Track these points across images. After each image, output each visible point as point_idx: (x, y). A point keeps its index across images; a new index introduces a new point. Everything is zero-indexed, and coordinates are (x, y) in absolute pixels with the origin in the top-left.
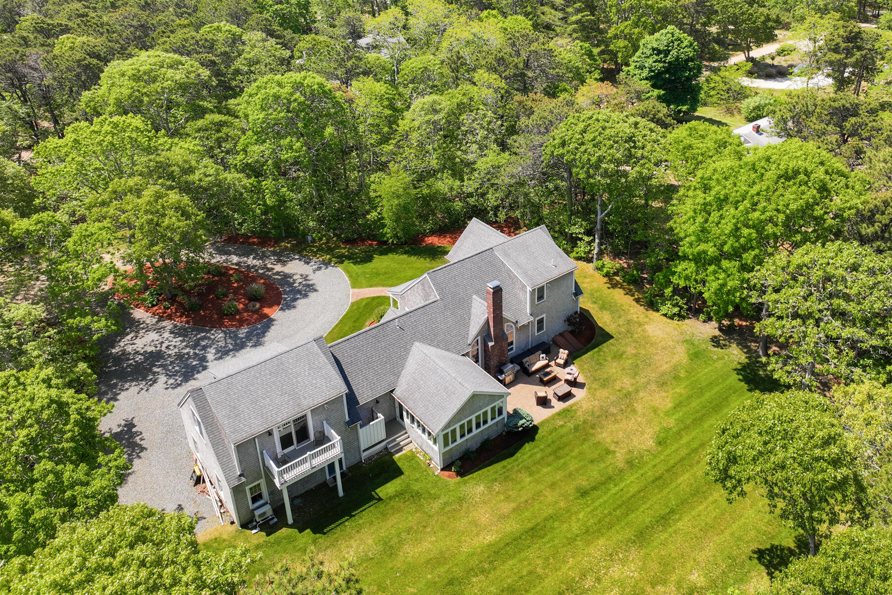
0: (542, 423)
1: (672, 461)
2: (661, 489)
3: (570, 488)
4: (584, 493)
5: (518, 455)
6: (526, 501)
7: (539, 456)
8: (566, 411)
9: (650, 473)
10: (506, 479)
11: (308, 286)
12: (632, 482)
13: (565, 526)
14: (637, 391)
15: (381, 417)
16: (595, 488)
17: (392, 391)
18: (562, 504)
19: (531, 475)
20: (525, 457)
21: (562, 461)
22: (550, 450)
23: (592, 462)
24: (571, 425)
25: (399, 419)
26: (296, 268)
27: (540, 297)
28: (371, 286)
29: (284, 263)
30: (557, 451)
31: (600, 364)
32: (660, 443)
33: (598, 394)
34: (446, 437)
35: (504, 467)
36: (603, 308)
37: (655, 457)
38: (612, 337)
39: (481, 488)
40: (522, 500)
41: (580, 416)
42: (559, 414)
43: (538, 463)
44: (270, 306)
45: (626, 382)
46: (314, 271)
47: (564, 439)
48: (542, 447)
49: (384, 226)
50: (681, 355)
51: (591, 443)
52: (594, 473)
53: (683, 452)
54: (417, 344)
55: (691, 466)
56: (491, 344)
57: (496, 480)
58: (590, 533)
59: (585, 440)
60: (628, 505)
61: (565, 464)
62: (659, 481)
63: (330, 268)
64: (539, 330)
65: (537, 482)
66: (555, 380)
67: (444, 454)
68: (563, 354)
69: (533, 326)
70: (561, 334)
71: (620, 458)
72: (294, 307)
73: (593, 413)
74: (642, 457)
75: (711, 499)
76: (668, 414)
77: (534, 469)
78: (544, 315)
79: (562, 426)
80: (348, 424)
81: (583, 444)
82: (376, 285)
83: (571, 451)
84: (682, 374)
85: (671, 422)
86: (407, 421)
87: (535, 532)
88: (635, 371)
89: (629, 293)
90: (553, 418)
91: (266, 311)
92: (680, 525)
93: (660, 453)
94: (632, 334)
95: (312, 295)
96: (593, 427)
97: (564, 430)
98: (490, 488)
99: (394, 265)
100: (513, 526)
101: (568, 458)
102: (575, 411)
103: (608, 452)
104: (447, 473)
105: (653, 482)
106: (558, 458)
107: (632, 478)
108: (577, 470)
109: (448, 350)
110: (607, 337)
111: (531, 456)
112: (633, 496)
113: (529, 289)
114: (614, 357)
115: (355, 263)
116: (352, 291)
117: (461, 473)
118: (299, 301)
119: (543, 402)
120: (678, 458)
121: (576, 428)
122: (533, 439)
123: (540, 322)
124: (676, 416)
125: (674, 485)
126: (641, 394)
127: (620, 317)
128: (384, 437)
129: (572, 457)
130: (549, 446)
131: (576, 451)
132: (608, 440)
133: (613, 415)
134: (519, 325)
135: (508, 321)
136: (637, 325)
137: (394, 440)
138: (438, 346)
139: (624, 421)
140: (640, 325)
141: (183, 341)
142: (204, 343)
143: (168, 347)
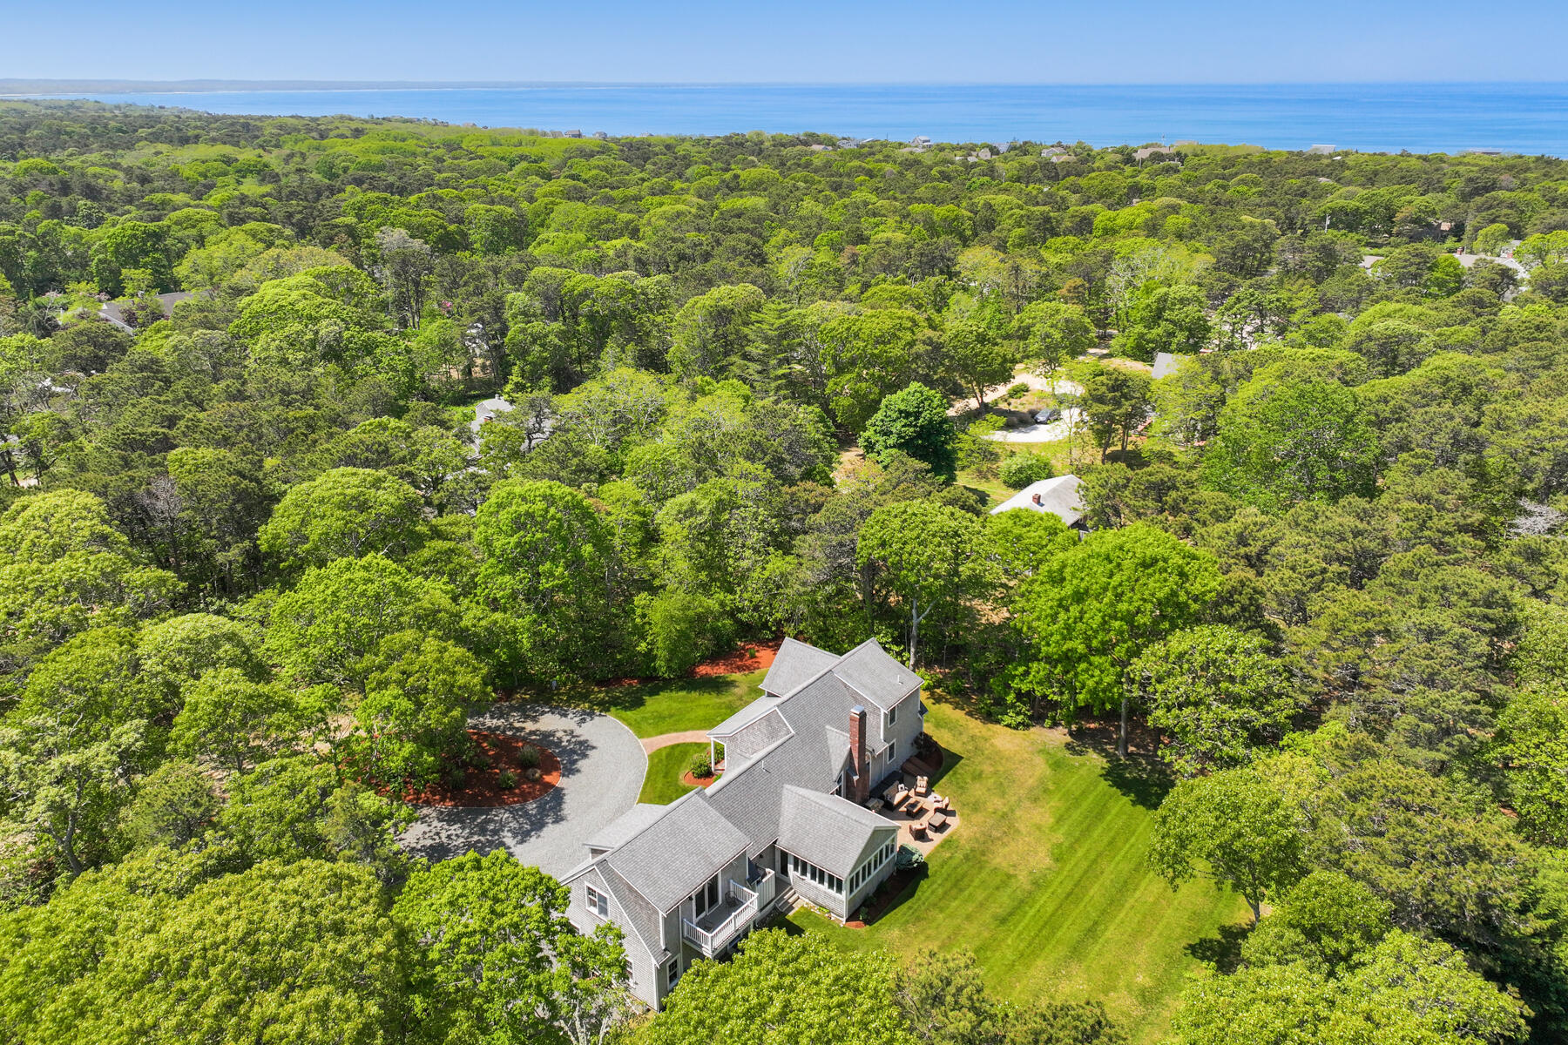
0: (929, 857)
1: (1077, 876)
2: (1076, 904)
3: (987, 918)
4: (1002, 920)
5: (918, 893)
7: (940, 891)
8: (946, 844)
9: (1060, 890)
10: (918, 919)
11: (580, 743)
12: (1045, 902)
13: (998, 954)
14: (1012, 811)
15: (771, 872)
16: (1011, 914)
17: (776, 841)
18: (986, 934)
19: (941, 911)
20: (926, 895)
21: (966, 893)
22: (948, 885)
23: (997, 888)
24: (959, 856)
26: (553, 723)
27: (892, 720)
29: (534, 719)
30: (957, 884)
31: (962, 786)
32: (1057, 860)
33: (972, 820)
34: (851, 882)
35: (909, 909)
37: (1058, 874)
38: (961, 758)
39: (896, 932)
41: (966, 844)
42: (942, 846)
43: (943, 898)
44: (548, 773)
45: (996, 803)
46: (578, 725)
47: (959, 871)
48: (939, 882)
49: (656, 659)
50: (1042, 768)
51: (988, 870)
52: (1004, 900)
53: (1084, 865)
54: (786, 786)
55: (1097, 877)
56: (856, 778)
57: (908, 921)
58: (1026, 957)
59: (980, 868)
60: (1050, 925)
61: (971, 895)
62: (1073, 896)
64: (891, 758)
65: (951, 917)
66: (922, 812)
67: (851, 901)
68: (922, 782)
69: (886, 755)
70: (909, 761)
71: (1023, 879)
72: (578, 771)
73: (976, 840)
74: (1045, 876)
75: (1127, 906)
76: (1052, 829)
77: (942, 905)
78: (895, 740)
79: (950, 858)
80: (753, 881)
81: (980, 872)
83: (971, 881)
84: (1051, 787)
85: (1059, 836)
88: (1001, 790)
89: (957, 706)
90: (937, 851)
91: (547, 778)
92: (1108, 934)
93: (1062, 869)
94: (982, 751)
95: (590, 754)
96: (983, 854)
97: (954, 862)
98: (905, 931)
101: (971, 889)
102: (957, 841)
103: (1009, 876)
104: (854, 923)
105: (1066, 898)
106: (961, 890)
107: (1044, 899)
108: (986, 899)
109: (817, 790)
110: (956, 758)
111: (932, 894)
112: (1053, 915)
113: (883, 712)
114: (974, 779)
116: (641, 742)
117: (868, 922)
118: (580, 764)
119: (920, 835)
120: (1081, 872)
121: (967, 858)
122: (926, 877)
123: (891, 747)
124: (1062, 830)
125: (1087, 899)
126: (1018, 813)
127: (961, 734)
129: (976, 888)
130: (946, 880)
131: (977, 881)
132: (1004, 865)
133: (998, 839)
134: (876, 754)
135: (869, 750)
136: (982, 741)
137: (783, 898)
139: (1012, 844)
140: (985, 740)
141: (463, 828)
142: (491, 827)
143: (449, 837)
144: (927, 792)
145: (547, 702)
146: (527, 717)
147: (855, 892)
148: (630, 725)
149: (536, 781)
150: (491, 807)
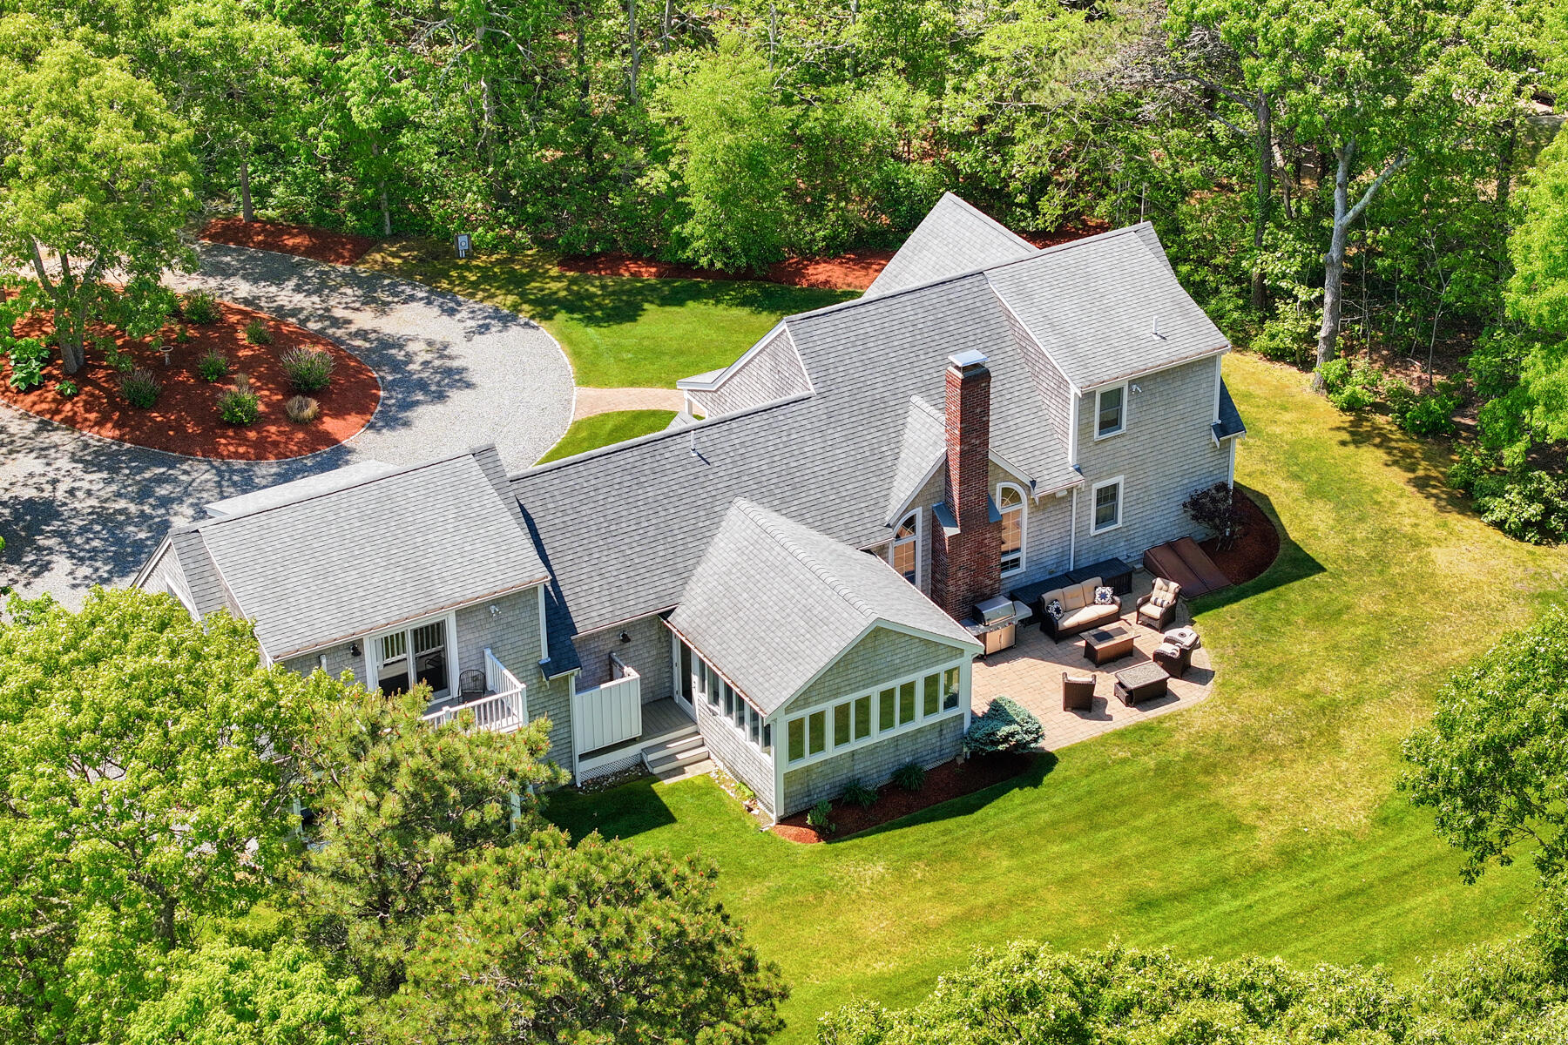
0: (1071, 750)
1: (1404, 863)
2: (1353, 916)
3: (1113, 891)
4: (1145, 905)
5: (989, 810)
6: (991, 906)
7: (1045, 817)
8: (1142, 729)
9: (1336, 880)
10: (947, 857)
11: (449, 372)
14: (1358, 701)
15: (631, 674)
16: (1176, 897)
17: (665, 615)
18: (1082, 921)
19: (1017, 853)
20: (1006, 817)
21: (1105, 834)
22: (1077, 808)
23: (1186, 843)
24: (1149, 761)
25: (679, 698)
26: (417, 322)
27: (1110, 423)
28: (633, 384)
29: (383, 308)
30: (1096, 813)
31: (1270, 630)
32: (1384, 821)
33: (1244, 700)
34: (795, 729)
35: (946, 832)
36: (1315, 493)
37: (1361, 847)
38: (1322, 569)
39: (878, 869)
40: (980, 901)
41: (1181, 745)
42: (1121, 734)
43: (1041, 831)
44: (339, 413)
45: (1335, 680)
46: (469, 335)
47: (1124, 790)
48: (1057, 800)
49: (685, 214)
51: (1193, 804)
52: (1187, 868)
54: (741, 502)
56: (950, 531)
57: (919, 856)
59: (1178, 796)
61: (1112, 841)
62: (1355, 899)
63: (514, 330)
64: (1101, 521)
65: (1028, 870)
66: (1126, 654)
67: (789, 778)
68: (1164, 593)
69: (1084, 504)
70: (1170, 546)
71: (1266, 838)
72: (406, 424)
73: (1218, 740)
74: (1325, 845)
77: (1027, 843)
78: (1119, 479)
79: (1124, 761)
80: (547, 669)
81: (1171, 803)
82: (649, 383)
83: (1135, 816)
86: (700, 697)
88: (1366, 654)
89: (1404, 461)
90: (1103, 741)
91: (330, 425)
93: (1378, 840)
94: (1387, 565)
95: (457, 397)
96: (1209, 770)
97: (1129, 770)
98: (900, 873)
99: (705, 333)
101: (1122, 829)
102: (1170, 733)
103: (1235, 826)
104: (793, 830)
105: (1340, 898)
106: (1095, 827)
107: (1283, 887)
108: (1140, 857)
109: (827, 531)
110: (1306, 566)
111: (1022, 818)
112: (1277, 921)
113: (1075, 391)
114: (1316, 617)
115: (591, 320)
116: (578, 392)
117: (828, 833)
118: (420, 410)
119: (1081, 701)
121: (1162, 770)
122: (1036, 782)
123: (1107, 496)
125: (1392, 911)
126: (1367, 709)
127: (1361, 519)
128: (637, 731)
129: (1136, 829)
130: (1079, 800)
131: (1150, 817)
132: (1244, 802)
133: (1273, 748)
134: (1038, 493)
135: (1007, 476)
136: (1405, 544)
137: (662, 746)
138: (800, 517)
139: (1300, 766)
140: (1416, 543)
141: (108, 482)
142: (162, 491)
143: (71, 492)
144: (1169, 619)
145: (430, 280)
146: (369, 300)
147: (809, 760)
148: (576, 354)
149: (300, 424)
150: (188, 454)
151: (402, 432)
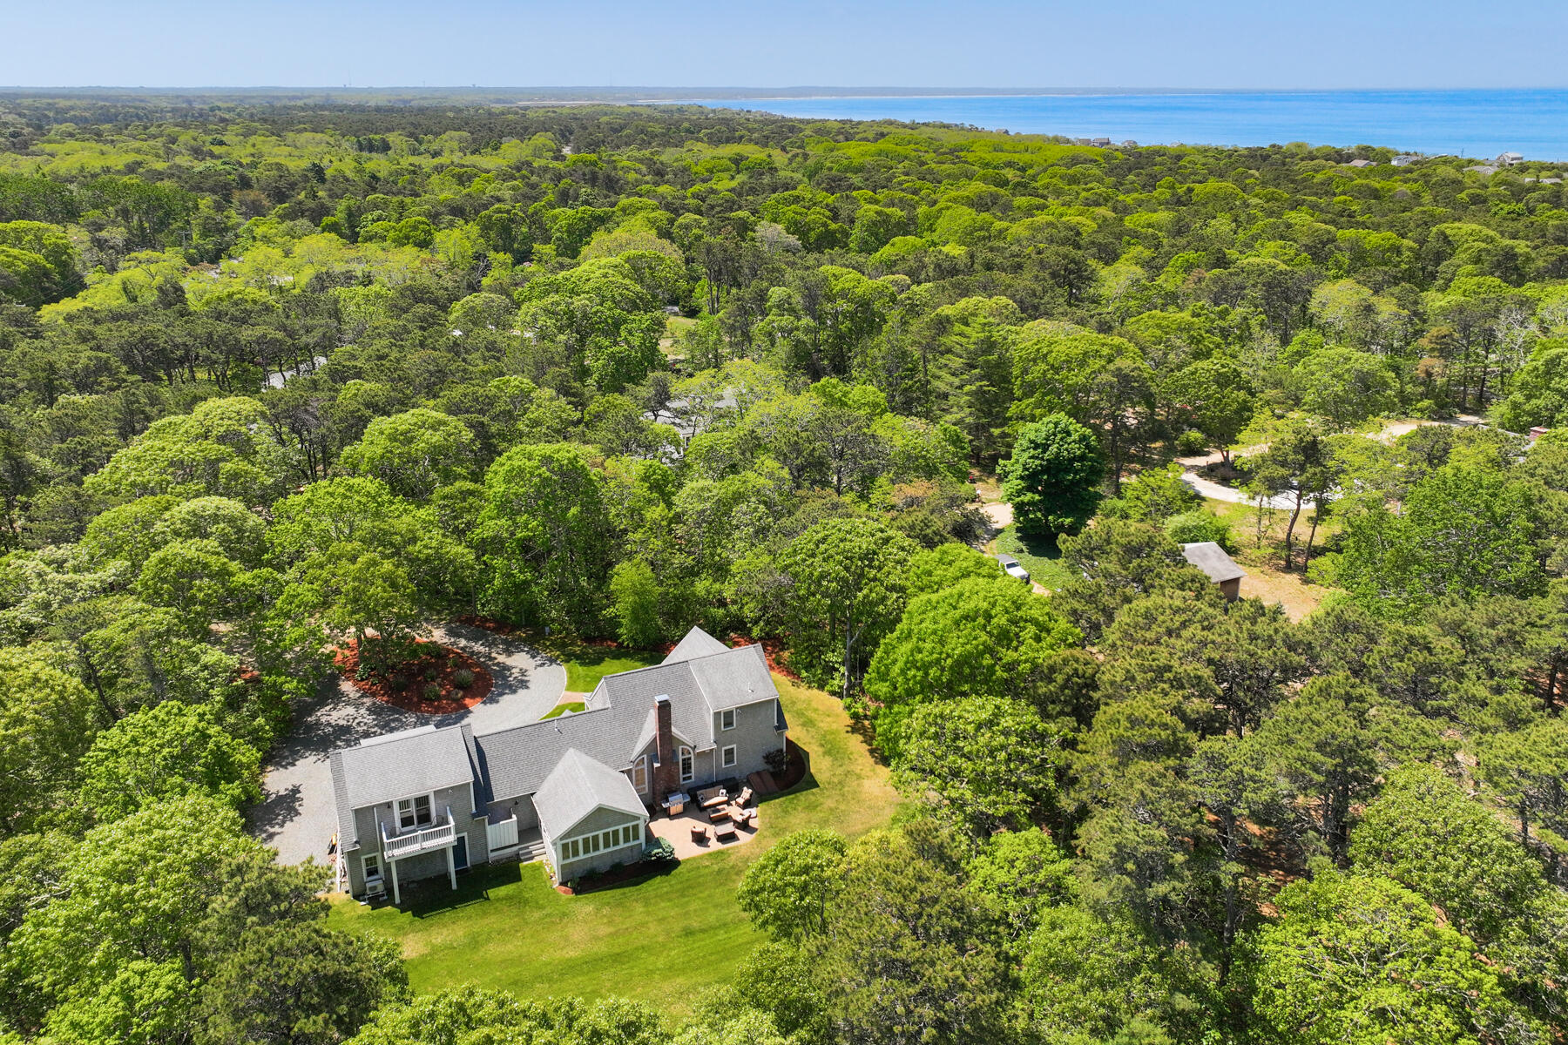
0: (687, 859)
3: (678, 926)
4: (688, 933)
5: (644, 885)
6: (627, 929)
7: (665, 890)
8: (721, 852)
10: (618, 905)
11: (522, 681)
13: (653, 958)
15: (514, 817)
16: (703, 931)
17: (530, 796)
18: (660, 939)
19: (646, 906)
20: (651, 888)
21: (686, 900)
22: (679, 887)
23: (716, 906)
24: (716, 867)
26: (520, 661)
27: (728, 723)
28: (586, 691)
29: (509, 654)
30: (686, 890)
31: (786, 812)
33: (765, 842)
34: (566, 847)
35: (625, 893)
36: (828, 753)
38: (818, 786)
39: (591, 908)
40: (624, 927)
41: (732, 860)
42: (711, 855)
43: (661, 896)
44: (473, 697)
46: (536, 667)
47: (701, 880)
48: (673, 883)
51: (726, 889)
52: (712, 917)
54: (571, 750)
56: (656, 765)
57: (609, 904)
58: (672, 970)
59: (721, 885)
61: (687, 903)
63: (554, 666)
64: (726, 762)
65: (649, 914)
66: (726, 819)
67: (563, 867)
68: (746, 793)
69: (719, 756)
70: (758, 773)
72: (498, 702)
73: (747, 859)
77: (653, 902)
78: (734, 746)
79: (706, 867)
80: (473, 816)
81: (717, 887)
83: (701, 892)
87: (617, 958)
89: (869, 741)
90: (701, 857)
94: (844, 787)
95: (521, 692)
96: (739, 873)
97: (706, 871)
98: (598, 910)
100: (601, 948)
101: (694, 898)
102: (730, 855)
104: (564, 888)
106: (683, 896)
108: (695, 912)
109: (606, 763)
110: (813, 785)
111: (657, 889)
113: (711, 712)
114: (807, 808)
115: (581, 664)
116: (564, 693)
117: (577, 891)
118: (505, 697)
119: (700, 839)
121: (720, 872)
122: (668, 874)
123: (729, 753)
127: (841, 766)
128: (516, 841)
129: (699, 898)
130: (681, 883)
131: (706, 893)
134: (699, 751)
135: (683, 743)
136: (855, 778)
137: (526, 848)
140: (859, 778)
141: (376, 720)
142: (394, 724)
143: (359, 723)
144: (747, 805)
145: (531, 645)
146: (507, 651)
147: (572, 860)
148: (570, 678)
149: (456, 700)
150: (410, 710)
151: (494, 706)
